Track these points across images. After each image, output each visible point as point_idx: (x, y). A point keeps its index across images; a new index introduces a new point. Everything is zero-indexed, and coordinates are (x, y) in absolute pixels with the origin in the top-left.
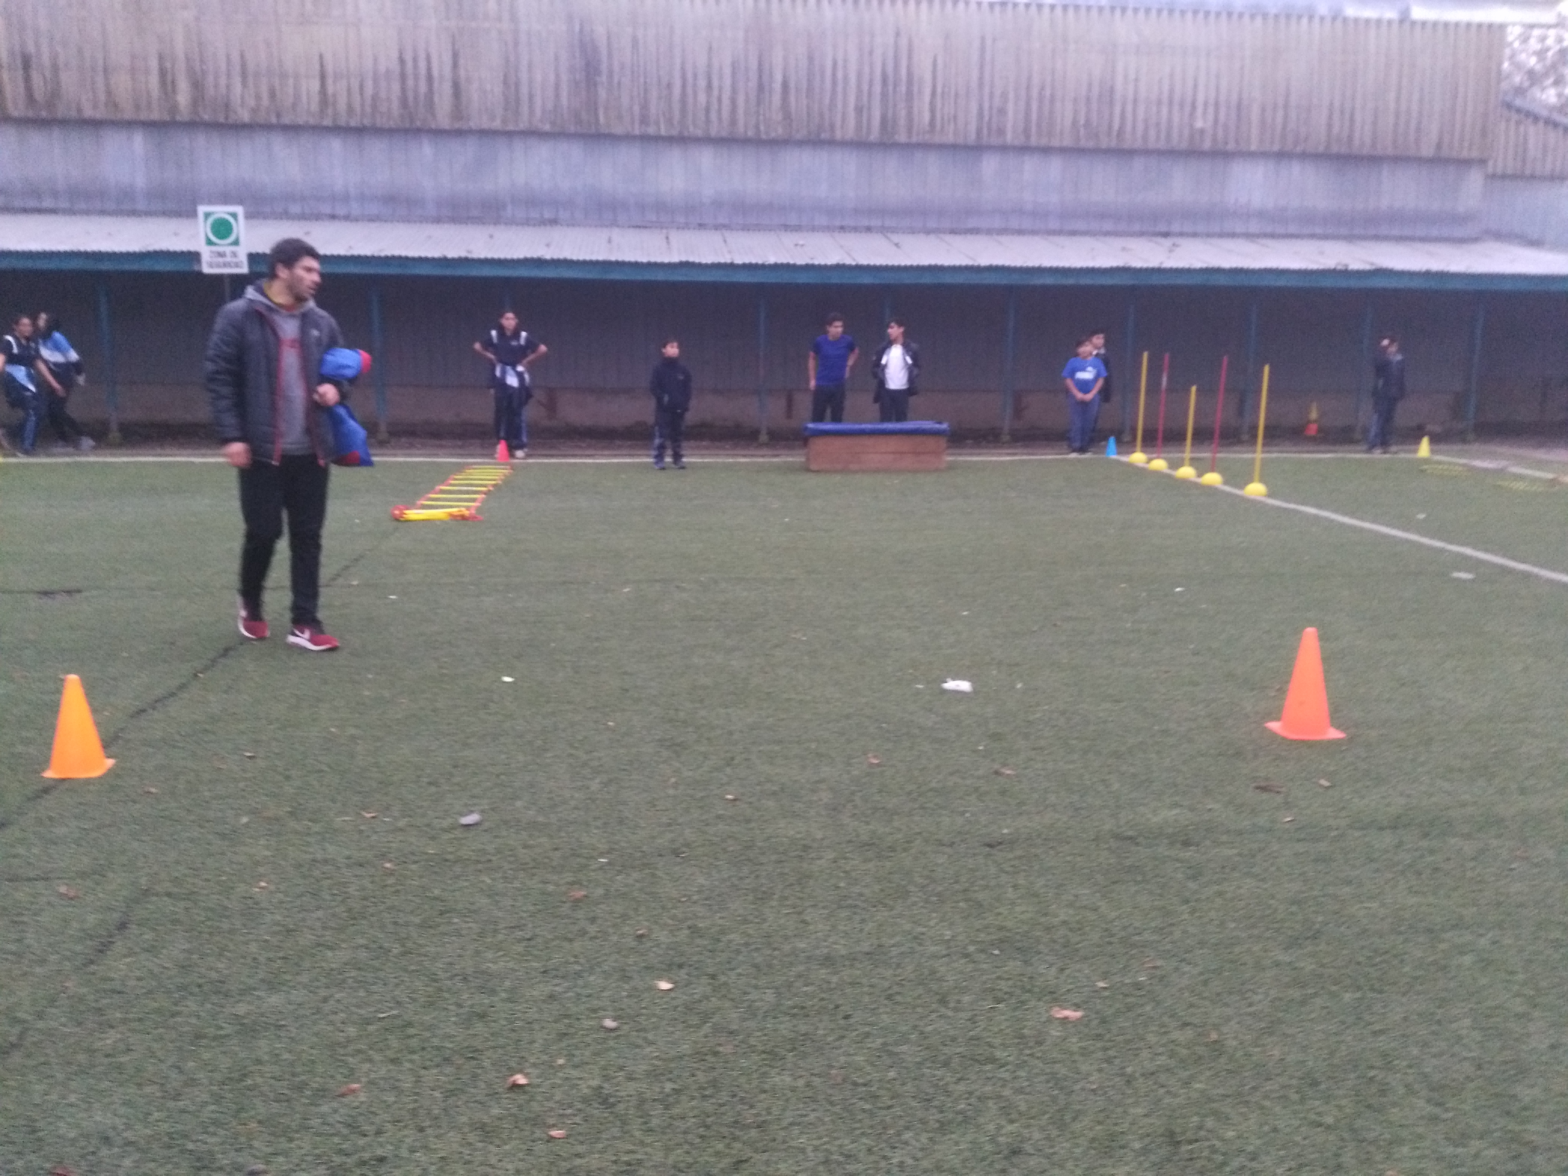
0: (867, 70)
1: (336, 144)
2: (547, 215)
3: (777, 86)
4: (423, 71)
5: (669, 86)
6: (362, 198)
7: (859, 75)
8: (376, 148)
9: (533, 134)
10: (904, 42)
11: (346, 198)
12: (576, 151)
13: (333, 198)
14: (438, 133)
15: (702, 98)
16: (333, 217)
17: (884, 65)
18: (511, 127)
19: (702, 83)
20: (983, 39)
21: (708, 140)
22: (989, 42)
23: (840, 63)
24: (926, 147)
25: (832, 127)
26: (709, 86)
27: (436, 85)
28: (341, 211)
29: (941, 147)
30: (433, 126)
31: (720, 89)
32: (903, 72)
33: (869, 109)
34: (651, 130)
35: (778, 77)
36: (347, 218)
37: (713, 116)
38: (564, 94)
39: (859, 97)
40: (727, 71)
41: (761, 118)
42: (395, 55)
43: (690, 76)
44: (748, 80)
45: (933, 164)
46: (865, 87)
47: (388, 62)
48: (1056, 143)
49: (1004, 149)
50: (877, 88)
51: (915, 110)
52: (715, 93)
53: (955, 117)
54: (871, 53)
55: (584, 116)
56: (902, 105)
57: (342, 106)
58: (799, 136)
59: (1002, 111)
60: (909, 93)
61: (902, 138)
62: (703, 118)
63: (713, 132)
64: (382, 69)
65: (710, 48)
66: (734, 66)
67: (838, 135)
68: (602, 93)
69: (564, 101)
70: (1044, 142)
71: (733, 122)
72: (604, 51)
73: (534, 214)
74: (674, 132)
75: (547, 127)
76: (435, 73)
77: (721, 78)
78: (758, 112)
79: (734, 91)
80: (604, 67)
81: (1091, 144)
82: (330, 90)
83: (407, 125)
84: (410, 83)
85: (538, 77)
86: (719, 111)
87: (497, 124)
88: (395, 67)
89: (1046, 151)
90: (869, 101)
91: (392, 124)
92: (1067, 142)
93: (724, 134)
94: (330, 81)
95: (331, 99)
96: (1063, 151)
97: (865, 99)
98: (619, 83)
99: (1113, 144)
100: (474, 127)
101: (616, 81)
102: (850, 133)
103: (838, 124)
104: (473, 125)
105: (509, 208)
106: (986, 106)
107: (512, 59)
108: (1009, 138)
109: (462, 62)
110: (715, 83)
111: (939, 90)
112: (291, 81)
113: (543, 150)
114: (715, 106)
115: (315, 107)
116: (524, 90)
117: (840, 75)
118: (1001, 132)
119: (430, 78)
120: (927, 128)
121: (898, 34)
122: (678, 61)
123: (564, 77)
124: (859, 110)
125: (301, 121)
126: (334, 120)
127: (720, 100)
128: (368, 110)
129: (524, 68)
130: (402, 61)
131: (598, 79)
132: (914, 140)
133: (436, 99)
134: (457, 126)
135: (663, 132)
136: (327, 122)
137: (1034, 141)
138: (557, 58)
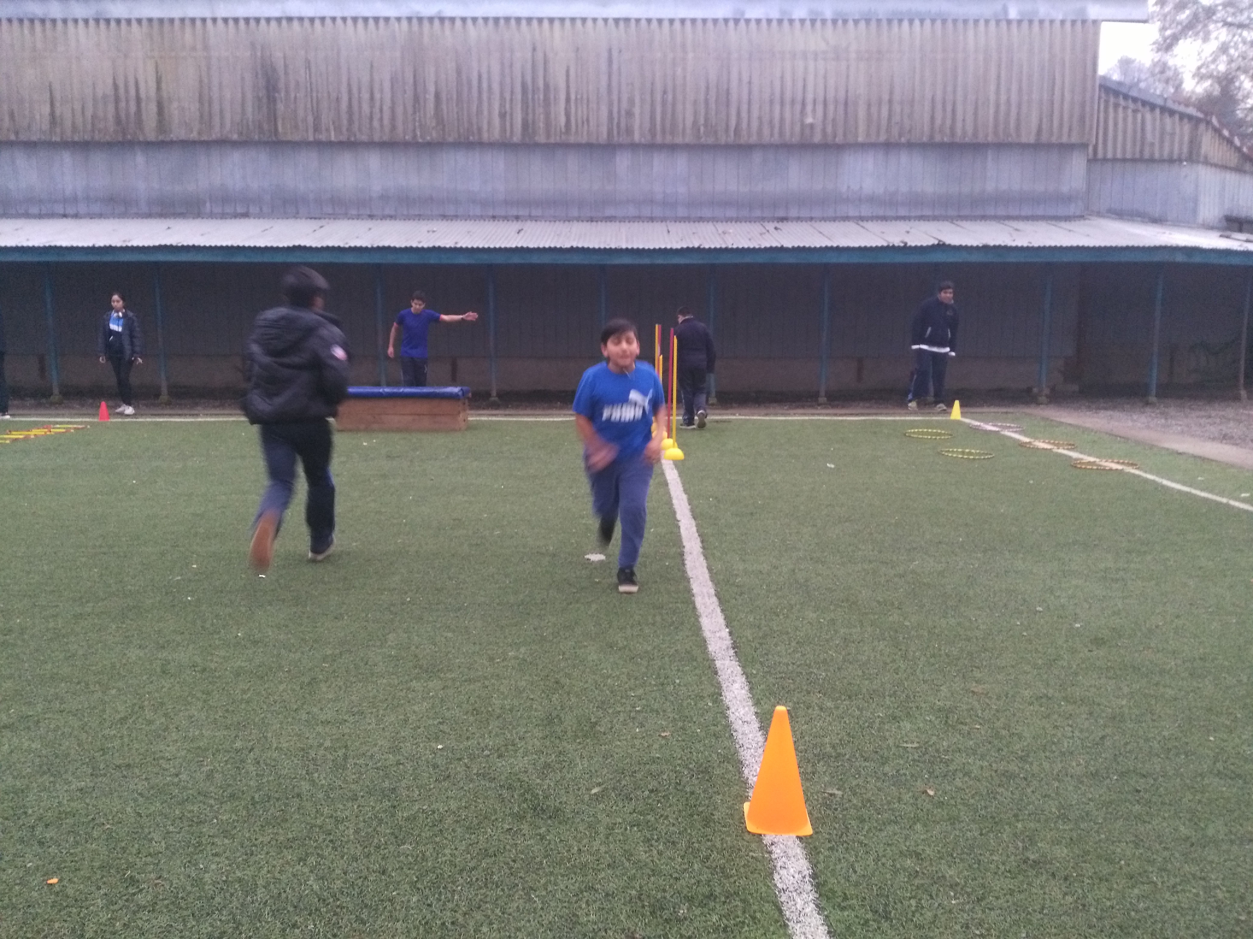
0: (508, 80)
1: (67, 157)
2: (240, 210)
3: (431, 97)
4: (132, 92)
5: (338, 100)
6: (88, 199)
7: (502, 84)
8: (99, 160)
9: (223, 143)
10: (540, 56)
11: (75, 200)
12: (263, 157)
13: (65, 201)
14: (148, 145)
15: (366, 108)
16: (65, 216)
17: (523, 76)
18: (205, 138)
19: (366, 96)
20: (610, 51)
21: (371, 145)
22: (615, 54)
23: (485, 76)
24: (566, 146)
25: (480, 130)
26: (372, 98)
27: (143, 105)
28: (70, 211)
29: (578, 146)
30: (141, 139)
31: (382, 100)
32: (541, 83)
33: (511, 115)
34: (323, 137)
35: (432, 89)
36: (76, 216)
37: (376, 124)
38: (249, 109)
39: (502, 105)
40: (387, 85)
41: (417, 124)
42: (110, 81)
43: (355, 91)
44: (405, 92)
45: (573, 161)
46: (508, 96)
47: (105, 88)
48: (679, 140)
49: (634, 147)
50: (519, 96)
51: (553, 116)
52: (378, 104)
53: (588, 120)
54: (511, 65)
55: (266, 127)
56: (540, 110)
57: (68, 124)
58: (450, 139)
59: (629, 114)
60: (546, 100)
61: (541, 138)
62: (368, 126)
63: (376, 138)
64: (100, 93)
65: (372, 66)
66: (393, 81)
67: (485, 137)
68: (280, 107)
69: (250, 115)
70: (668, 139)
71: (393, 127)
72: (281, 73)
73: (229, 210)
74: (343, 138)
75: (235, 137)
76: (143, 95)
77: (382, 91)
78: (414, 120)
79: (393, 103)
80: (281, 85)
81: (711, 140)
82: (58, 113)
83: (120, 139)
84: (123, 104)
85: (228, 96)
86: (381, 119)
87: (194, 136)
88: (110, 91)
89: (673, 148)
90: (511, 108)
91: (108, 138)
92: (689, 139)
93: (385, 138)
94: (58, 104)
95: (58, 120)
96: (688, 147)
97: (508, 106)
98: (295, 98)
99: (731, 139)
100: (175, 139)
101: (293, 96)
102: (496, 135)
103: (485, 127)
104: (173, 136)
105: (208, 205)
106: (615, 110)
107: (206, 80)
108: (637, 137)
109: (164, 86)
110: (377, 96)
111: (573, 97)
112: (27, 105)
113: (236, 156)
114: (377, 116)
115: (46, 126)
116: (216, 107)
117: (485, 85)
118: (629, 131)
119: (138, 99)
120: (563, 130)
121: (534, 49)
122: (344, 80)
123: (249, 96)
124: (503, 115)
125: (34, 138)
126: (62, 137)
127: (381, 110)
128: (89, 127)
129: (215, 89)
130: (116, 87)
131: (277, 95)
132: (552, 140)
133: (144, 117)
134: (161, 138)
135: (333, 138)
136: (56, 138)
137: (659, 139)
138: (243, 79)
